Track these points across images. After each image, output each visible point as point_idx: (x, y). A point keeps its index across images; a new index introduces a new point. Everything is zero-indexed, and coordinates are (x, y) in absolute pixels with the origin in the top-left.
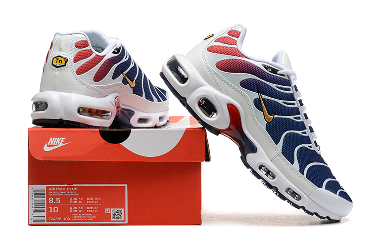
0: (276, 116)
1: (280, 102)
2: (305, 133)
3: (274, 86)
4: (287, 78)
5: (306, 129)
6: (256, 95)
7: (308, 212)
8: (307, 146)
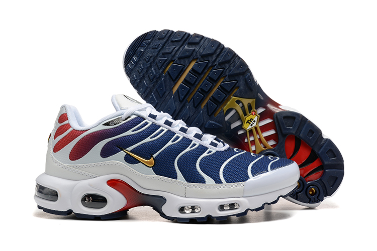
0: (155, 156)
1: (148, 140)
2: (194, 145)
3: (129, 132)
4: (135, 116)
5: (192, 141)
6: (122, 154)
7: (257, 210)
8: (205, 154)
